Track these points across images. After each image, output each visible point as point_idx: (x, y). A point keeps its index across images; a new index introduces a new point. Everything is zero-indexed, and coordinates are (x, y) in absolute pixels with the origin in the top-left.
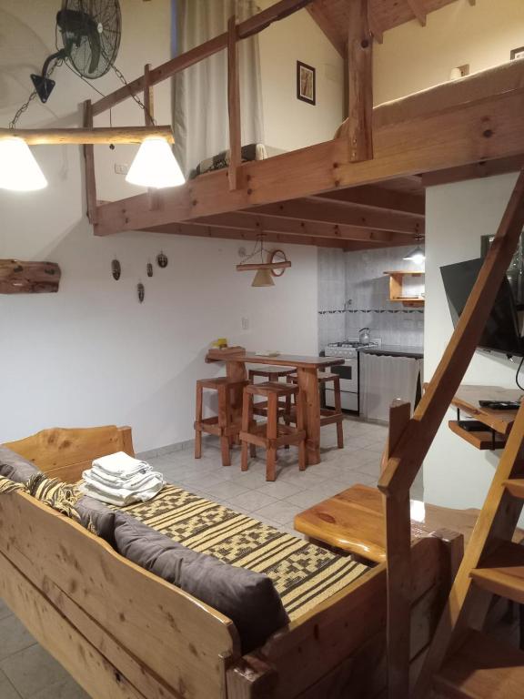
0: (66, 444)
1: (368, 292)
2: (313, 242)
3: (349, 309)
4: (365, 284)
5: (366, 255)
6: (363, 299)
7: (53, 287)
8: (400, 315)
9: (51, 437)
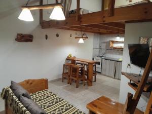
0: (31, 83)
1: (105, 45)
2: (93, 32)
3: (100, 48)
4: (104, 43)
5: (105, 36)
6: (104, 46)
7: (31, 41)
8: (112, 51)
9: (27, 82)
